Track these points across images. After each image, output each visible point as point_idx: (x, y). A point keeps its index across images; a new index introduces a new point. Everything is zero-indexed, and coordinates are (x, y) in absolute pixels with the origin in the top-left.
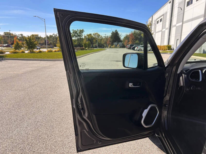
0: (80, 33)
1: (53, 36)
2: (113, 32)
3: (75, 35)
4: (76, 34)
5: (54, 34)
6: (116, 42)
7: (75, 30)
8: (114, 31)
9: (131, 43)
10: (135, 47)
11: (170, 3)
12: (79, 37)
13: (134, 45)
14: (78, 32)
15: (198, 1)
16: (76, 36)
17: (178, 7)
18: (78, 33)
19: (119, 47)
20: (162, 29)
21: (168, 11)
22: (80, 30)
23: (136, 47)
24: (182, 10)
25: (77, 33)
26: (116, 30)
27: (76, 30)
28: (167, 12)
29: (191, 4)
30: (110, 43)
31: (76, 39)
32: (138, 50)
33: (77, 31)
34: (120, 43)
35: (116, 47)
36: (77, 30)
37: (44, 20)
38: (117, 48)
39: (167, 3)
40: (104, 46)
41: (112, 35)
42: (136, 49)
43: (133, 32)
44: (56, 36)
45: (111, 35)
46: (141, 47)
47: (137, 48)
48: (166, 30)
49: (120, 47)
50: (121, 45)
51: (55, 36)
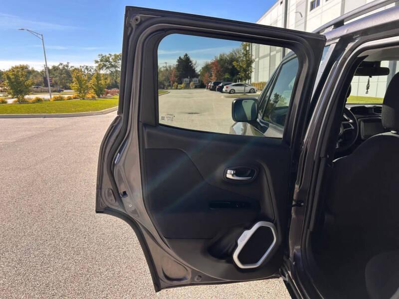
0: (114, 62)
1: (61, 67)
2: (180, 58)
3: (105, 65)
4: (107, 64)
5: (61, 64)
6: (188, 77)
7: (104, 55)
8: (182, 57)
9: (216, 78)
10: (222, 87)
11: (282, 4)
12: (113, 70)
13: (220, 83)
14: (111, 58)
15: (328, 2)
16: (108, 68)
17: (295, 11)
18: (111, 60)
19: (194, 87)
20: (270, 52)
21: (279, 18)
22: (115, 55)
23: (225, 87)
24: (302, 17)
25: (109, 62)
26: (186, 55)
27: (108, 55)
28: (277, 20)
29: (317, 6)
30: (177, 79)
31: (108, 73)
32: (228, 91)
33: (108, 58)
34: (195, 79)
35: (187, 87)
36: (110, 54)
37: (40, 37)
38: (191, 89)
39: (277, 4)
40: (164, 86)
41: (178, 65)
42: (224, 90)
43: (218, 59)
44: (66, 68)
45: (177, 63)
46: (234, 85)
47: (227, 87)
48: (277, 53)
49: (196, 87)
50: (198, 82)
51: (64, 67)
